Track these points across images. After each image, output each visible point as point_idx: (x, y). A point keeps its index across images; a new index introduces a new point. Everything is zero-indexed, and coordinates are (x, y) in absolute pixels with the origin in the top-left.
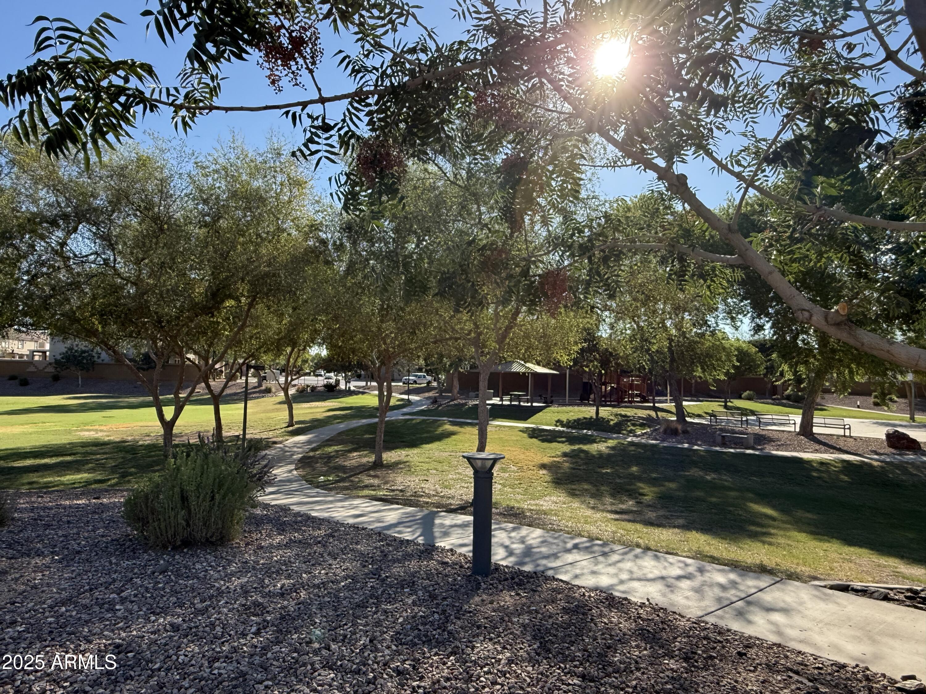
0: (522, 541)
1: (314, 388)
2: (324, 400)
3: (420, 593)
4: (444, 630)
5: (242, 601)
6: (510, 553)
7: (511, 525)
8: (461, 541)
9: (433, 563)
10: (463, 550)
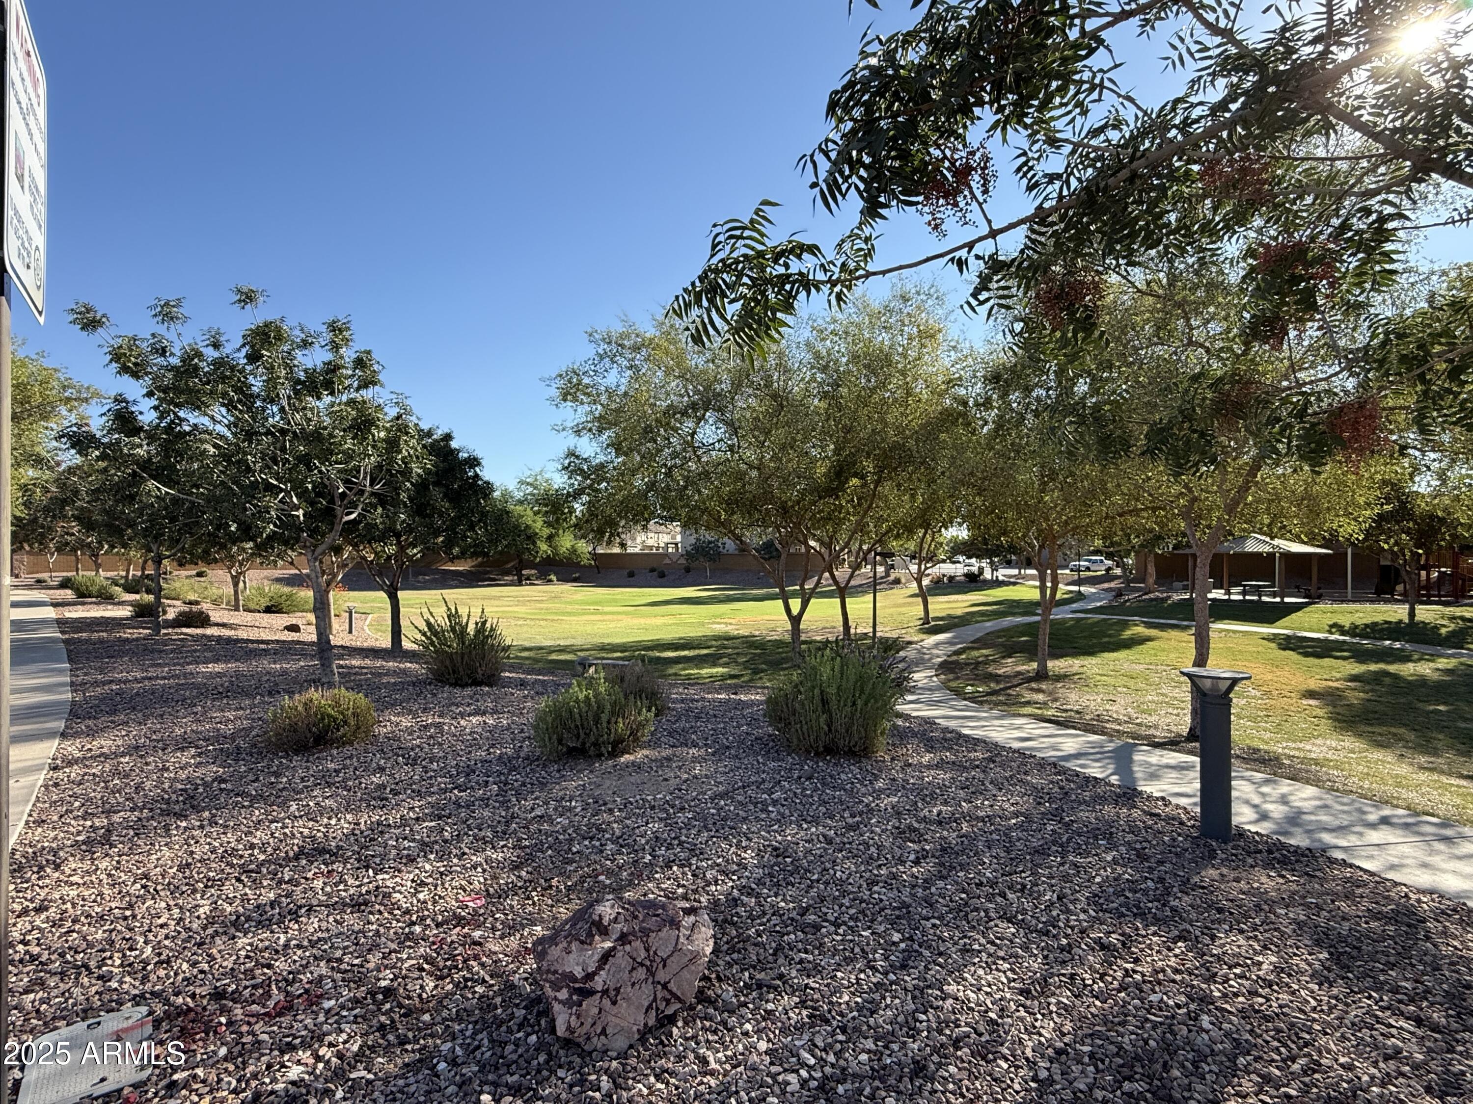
0: (1284, 800)
1: (951, 578)
2: (965, 593)
3: (1123, 849)
4: (1164, 905)
5: (894, 822)
6: (1264, 816)
7: (1259, 775)
8: (1177, 789)
9: (1136, 813)
10: (1183, 801)
